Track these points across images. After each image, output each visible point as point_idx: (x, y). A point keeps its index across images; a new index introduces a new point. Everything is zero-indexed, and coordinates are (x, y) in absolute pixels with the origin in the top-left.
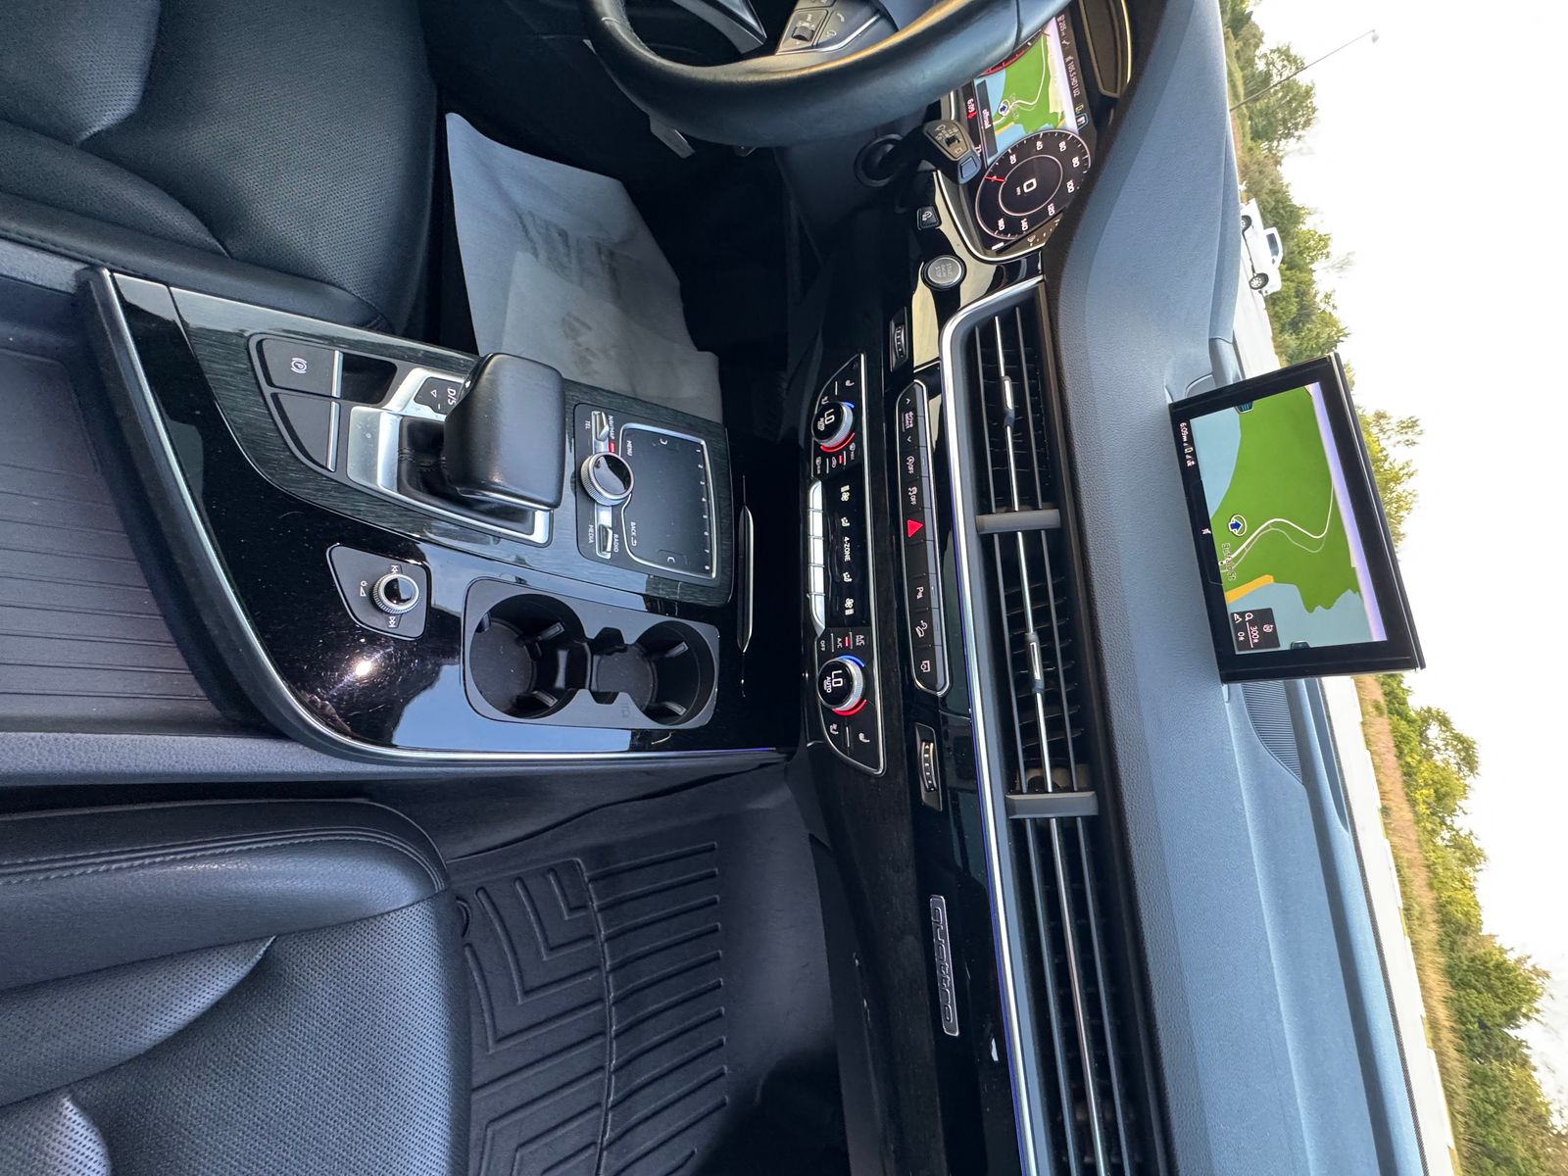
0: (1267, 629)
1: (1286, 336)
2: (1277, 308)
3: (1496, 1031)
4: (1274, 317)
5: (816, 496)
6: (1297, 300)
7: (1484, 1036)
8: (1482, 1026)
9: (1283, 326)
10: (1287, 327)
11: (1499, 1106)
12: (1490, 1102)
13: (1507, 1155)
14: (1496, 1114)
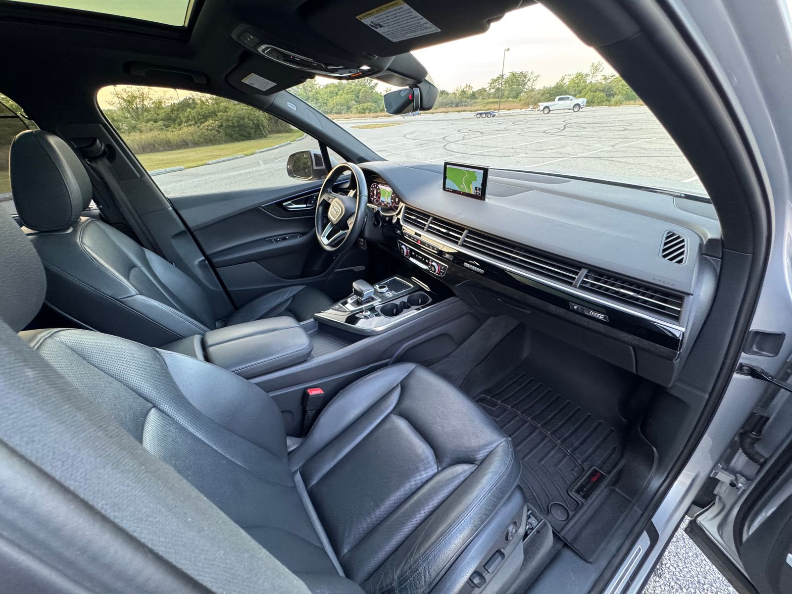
0: (478, 189)
1: (613, 99)
2: (596, 102)
4: (600, 103)
5: (411, 259)
9: (607, 100)
10: (608, 99)
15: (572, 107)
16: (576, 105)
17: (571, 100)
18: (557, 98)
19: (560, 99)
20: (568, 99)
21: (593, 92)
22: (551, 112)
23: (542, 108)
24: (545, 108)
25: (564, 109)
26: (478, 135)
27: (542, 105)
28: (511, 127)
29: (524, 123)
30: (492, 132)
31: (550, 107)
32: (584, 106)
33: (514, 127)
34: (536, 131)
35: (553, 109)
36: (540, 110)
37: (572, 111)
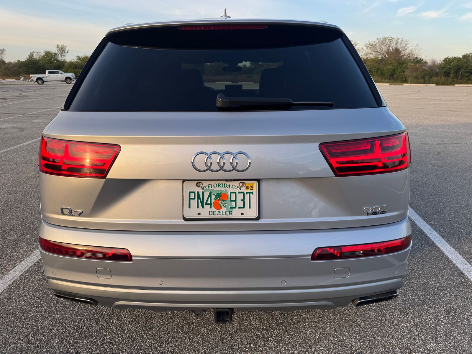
6: (78, 69)
11: (378, 69)
12: (377, 71)
13: (392, 71)
14: (381, 71)
15: (64, 79)
16: (67, 78)
17: (61, 74)
18: (47, 71)
19: (50, 73)
20: (58, 73)
21: (74, 68)
22: (45, 83)
23: (35, 79)
24: (38, 79)
25: (57, 81)
26: (2, 100)
27: (34, 77)
28: (25, 94)
29: (33, 91)
30: (13, 98)
31: (43, 78)
32: (74, 79)
33: (29, 94)
34: (59, 97)
35: (47, 80)
36: (33, 81)
37: (65, 83)
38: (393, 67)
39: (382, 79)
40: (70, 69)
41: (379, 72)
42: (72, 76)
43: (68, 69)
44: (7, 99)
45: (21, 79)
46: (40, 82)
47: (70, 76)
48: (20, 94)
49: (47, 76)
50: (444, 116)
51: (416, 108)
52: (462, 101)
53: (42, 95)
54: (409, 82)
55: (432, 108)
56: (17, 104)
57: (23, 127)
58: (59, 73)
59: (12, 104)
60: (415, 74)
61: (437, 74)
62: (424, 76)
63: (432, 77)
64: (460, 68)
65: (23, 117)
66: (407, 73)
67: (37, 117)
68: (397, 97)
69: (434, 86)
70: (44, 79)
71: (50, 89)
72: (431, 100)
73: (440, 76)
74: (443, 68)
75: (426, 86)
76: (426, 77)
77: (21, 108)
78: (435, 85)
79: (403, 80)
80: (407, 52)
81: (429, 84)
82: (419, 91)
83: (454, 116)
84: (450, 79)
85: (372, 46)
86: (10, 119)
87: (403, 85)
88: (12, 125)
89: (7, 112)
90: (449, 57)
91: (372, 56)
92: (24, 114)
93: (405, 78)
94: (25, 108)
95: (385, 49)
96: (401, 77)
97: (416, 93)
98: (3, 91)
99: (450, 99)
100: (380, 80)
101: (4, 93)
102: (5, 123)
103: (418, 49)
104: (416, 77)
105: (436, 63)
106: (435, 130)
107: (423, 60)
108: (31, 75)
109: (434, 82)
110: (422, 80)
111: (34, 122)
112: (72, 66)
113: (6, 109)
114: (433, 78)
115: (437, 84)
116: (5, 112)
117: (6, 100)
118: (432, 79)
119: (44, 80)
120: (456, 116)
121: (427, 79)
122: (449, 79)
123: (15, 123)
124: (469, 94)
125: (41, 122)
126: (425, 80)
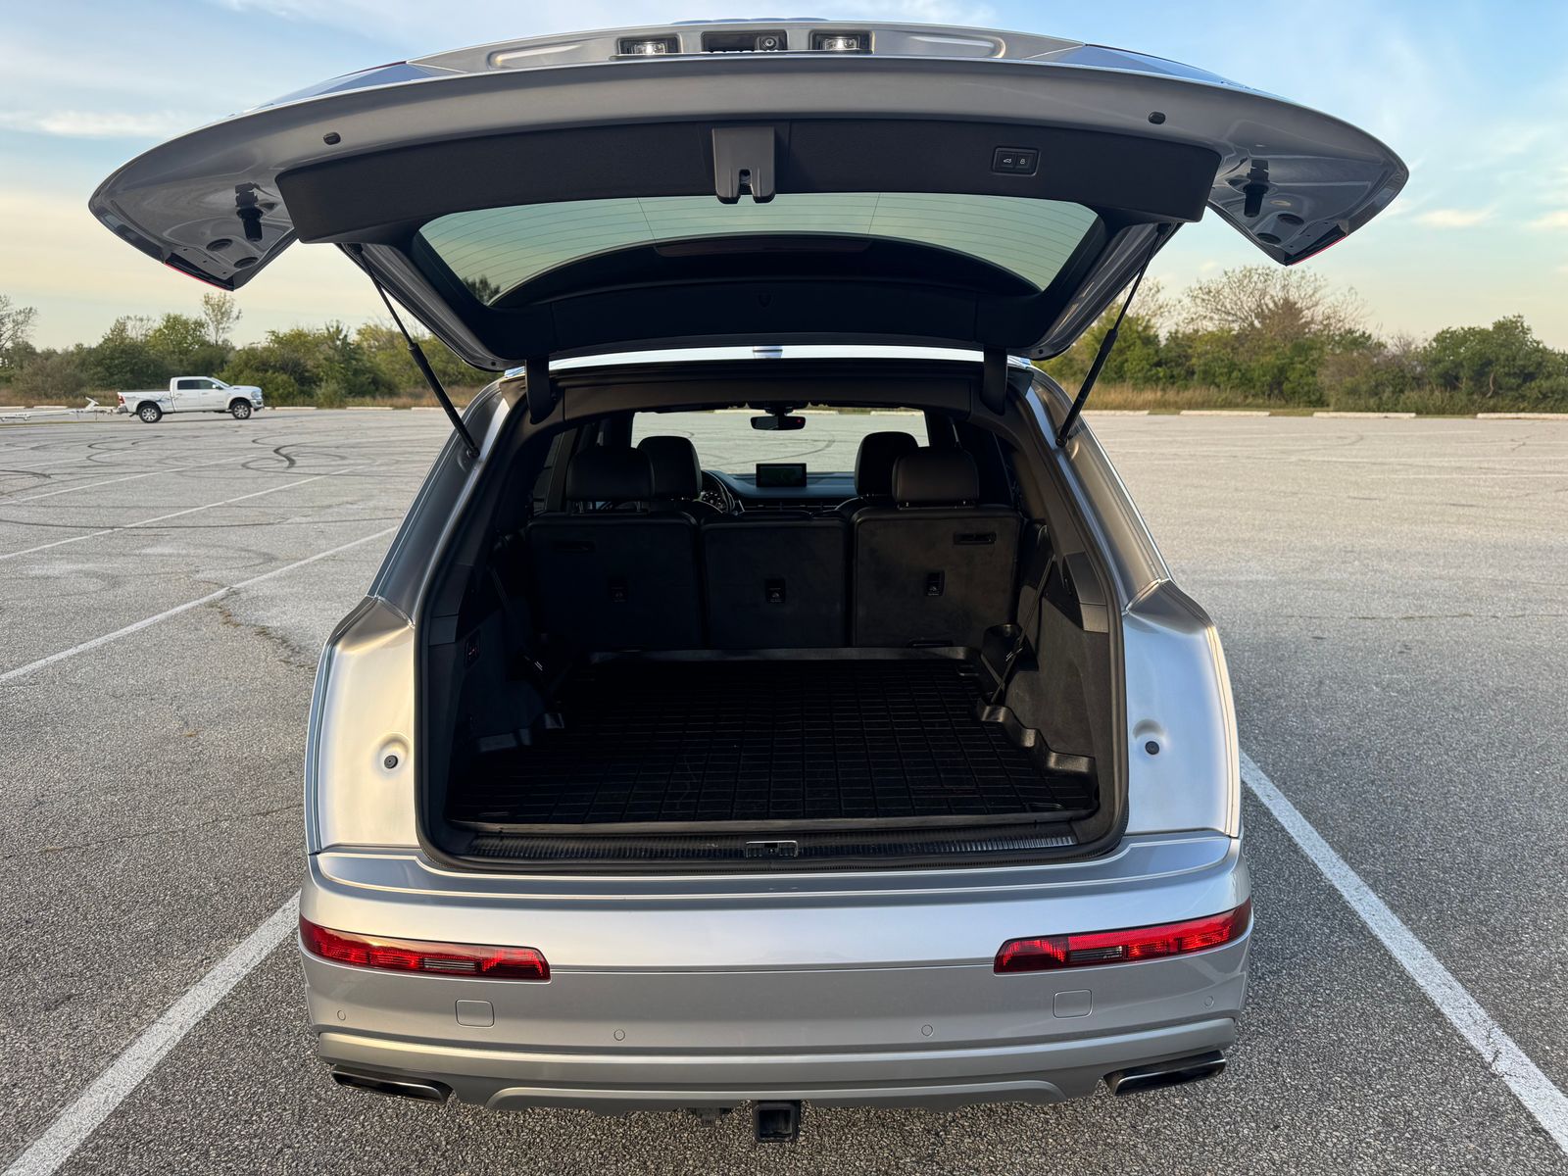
3: (1162, 355)
6: (270, 372)
7: (1169, 365)
8: (1159, 364)
11: (1232, 367)
12: (1230, 373)
13: (1276, 370)
14: (1240, 371)
15: (227, 406)
16: (237, 402)
17: (219, 388)
18: (174, 382)
19: (182, 385)
20: (209, 386)
22: (164, 418)
23: (133, 406)
24: (144, 405)
25: (204, 411)
26: (36, 481)
27: (132, 398)
28: (105, 457)
29: (128, 445)
30: (69, 471)
31: (158, 403)
32: (260, 403)
33: (117, 456)
34: (217, 465)
35: (171, 409)
36: (127, 412)
37: (231, 416)
38: (1277, 359)
39: (1246, 397)
40: (247, 372)
41: (1235, 374)
42: (254, 397)
43: (241, 372)
44: (48, 476)
45: (88, 408)
46: (150, 415)
47: (248, 397)
48: (89, 458)
49: (172, 396)
50: (1433, 522)
51: (1349, 497)
52: (1492, 470)
53: (159, 462)
54: (1332, 408)
55: (1399, 497)
56: (86, 493)
57: (116, 573)
58: (211, 388)
59: (68, 493)
60: (1348, 381)
61: (1418, 381)
62: (1377, 386)
63: (1402, 391)
64: (1489, 363)
65: (110, 537)
66: (1324, 378)
67: (157, 539)
68: (1293, 459)
69: (1411, 418)
70: (163, 407)
71: (184, 438)
72: (1398, 467)
73: (1428, 388)
74: (1436, 362)
75: (1386, 417)
76: (1384, 392)
77: (99, 506)
78: (1413, 415)
79: (1313, 398)
80: (1319, 313)
81: (1397, 411)
82: (1362, 438)
83: (1463, 524)
84: (1461, 397)
85: (1209, 295)
86: (70, 544)
87: (1311, 415)
88: (80, 566)
89: (56, 523)
90: (1453, 329)
91: (1210, 326)
92: (112, 528)
93: (1318, 394)
94: (113, 507)
95: (1250, 303)
96: (1306, 388)
97: (1353, 444)
98: (32, 449)
99: (1458, 465)
100: (1239, 400)
101: (37, 453)
102: (57, 559)
103: (1356, 304)
104: (1353, 392)
105: (1413, 346)
106: (1400, 572)
107: (1370, 336)
108: (120, 394)
109: (1409, 405)
110: (1372, 402)
111: (146, 555)
112: (252, 363)
113: (51, 510)
114: (1406, 392)
115: (1421, 411)
116: (51, 522)
117: (48, 481)
118: (1403, 397)
119: (162, 410)
120: (1470, 524)
121: (1389, 398)
122: (1456, 394)
123: (88, 560)
124: (1520, 446)
125: (170, 555)
126: (1380, 398)
